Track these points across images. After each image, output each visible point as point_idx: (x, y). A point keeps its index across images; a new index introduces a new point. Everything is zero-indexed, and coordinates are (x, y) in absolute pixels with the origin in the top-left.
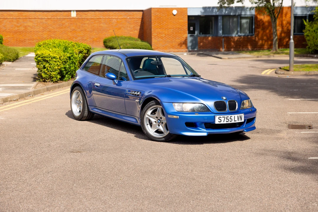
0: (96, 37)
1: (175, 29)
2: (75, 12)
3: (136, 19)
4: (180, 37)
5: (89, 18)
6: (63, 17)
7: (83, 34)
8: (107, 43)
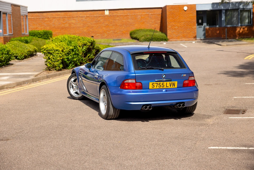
0: (125, 30)
1: (186, 22)
2: (108, 11)
3: (156, 15)
4: (190, 28)
5: (119, 15)
6: (99, 15)
7: (114, 28)
8: (132, 35)
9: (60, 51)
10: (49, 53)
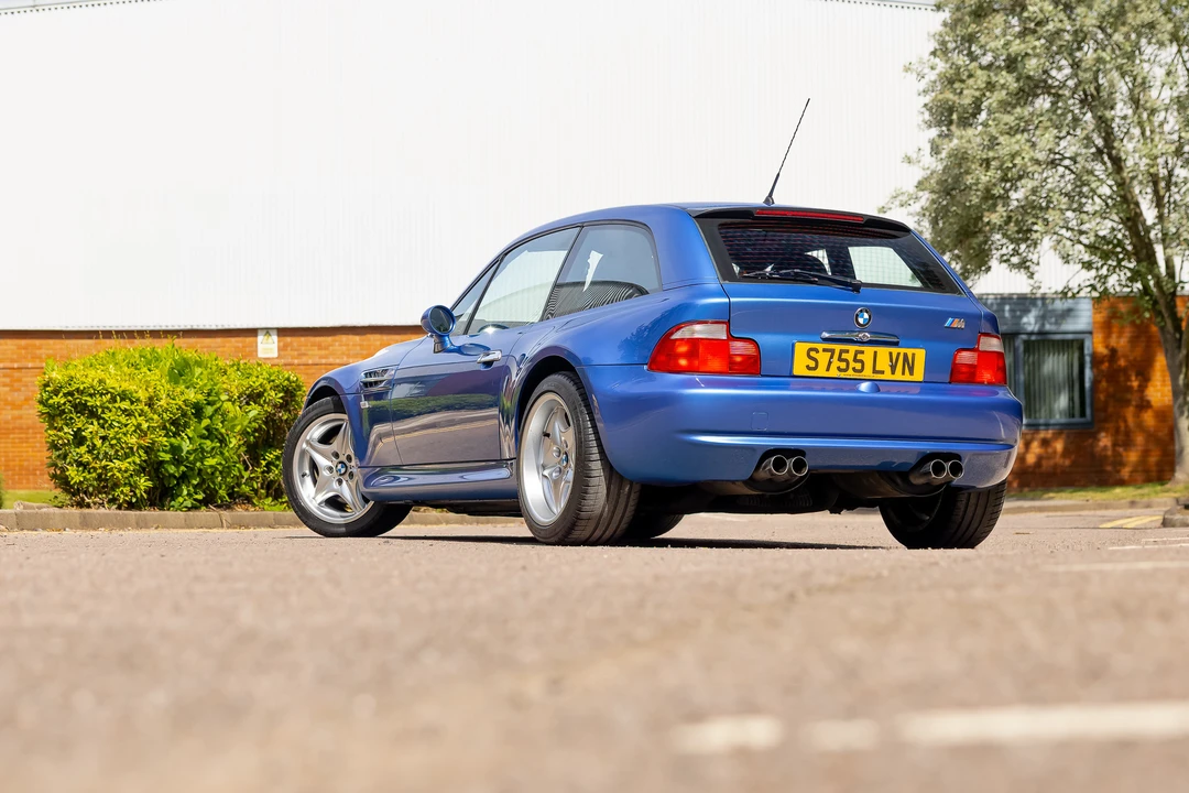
9: (138, 400)
10: (81, 408)
